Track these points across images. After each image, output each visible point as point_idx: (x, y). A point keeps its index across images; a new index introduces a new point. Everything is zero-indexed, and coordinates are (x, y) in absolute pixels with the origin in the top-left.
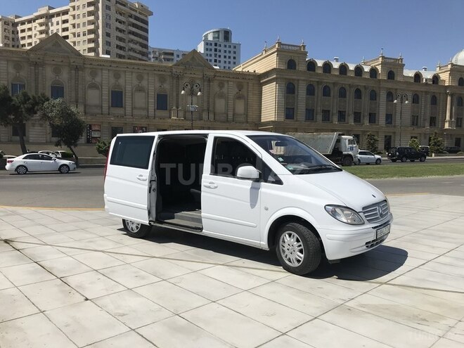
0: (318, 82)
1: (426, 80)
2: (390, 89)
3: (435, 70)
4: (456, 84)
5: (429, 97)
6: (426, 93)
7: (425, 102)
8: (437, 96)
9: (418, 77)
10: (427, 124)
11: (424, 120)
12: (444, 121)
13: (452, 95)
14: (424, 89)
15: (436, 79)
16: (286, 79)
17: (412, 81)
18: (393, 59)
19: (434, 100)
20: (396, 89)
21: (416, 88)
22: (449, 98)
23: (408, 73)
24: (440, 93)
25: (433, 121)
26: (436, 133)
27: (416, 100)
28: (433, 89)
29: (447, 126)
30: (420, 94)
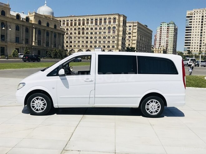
1: (23, 19)
2: (3, 21)
3: (28, 14)
4: (37, 23)
5: (24, 28)
6: (23, 26)
7: (22, 30)
8: (29, 28)
9: (18, 16)
10: (24, 42)
11: (23, 40)
12: (32, 41)
13: (35, 29)
14: (22, 23)
15: (27, 19)
17: (15, 18)
18: (4, 4)
19: (27, 30)
20: (6, 21)
21: (17, 22)
22: (34, 30)
23: (13, 13)
24: (30, 27)
25: (27, 41)
26: (26, 47)
27: (17, 28)
28: (26, 24)
29: (33, 44)
30: (20, 26)
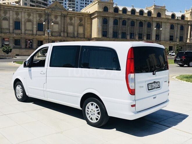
0: (119, 18)
1: (178, 18)
2: (158, 22)
5: (179, 26)
6: (178, 24)
7: (177, 30)
8: (184, 26)
9: (173, 16)
10: (178, 40)
11: (177, 38)
12: (187, 39)
13: (191, 25)
14: (176, 22)
15: (183, 17)
16: (102, 16)
17: (170, 18)
18: (161, 7)
19: (182, 28)
20: (162, 22)
21: (173, 21)
22: (190, 27)
23: (169, 14)
24: (185, 24)
25: (181, 39)
26: (178, 45)
27: (172, 27)
28: (182, 22)
29: (188, 41)
30: (174, 25)
